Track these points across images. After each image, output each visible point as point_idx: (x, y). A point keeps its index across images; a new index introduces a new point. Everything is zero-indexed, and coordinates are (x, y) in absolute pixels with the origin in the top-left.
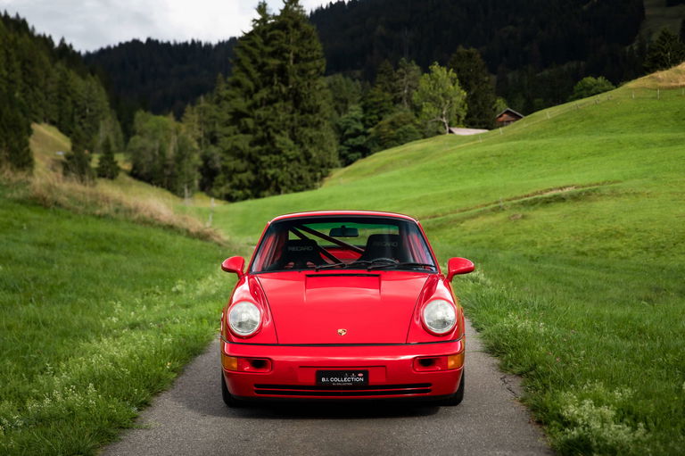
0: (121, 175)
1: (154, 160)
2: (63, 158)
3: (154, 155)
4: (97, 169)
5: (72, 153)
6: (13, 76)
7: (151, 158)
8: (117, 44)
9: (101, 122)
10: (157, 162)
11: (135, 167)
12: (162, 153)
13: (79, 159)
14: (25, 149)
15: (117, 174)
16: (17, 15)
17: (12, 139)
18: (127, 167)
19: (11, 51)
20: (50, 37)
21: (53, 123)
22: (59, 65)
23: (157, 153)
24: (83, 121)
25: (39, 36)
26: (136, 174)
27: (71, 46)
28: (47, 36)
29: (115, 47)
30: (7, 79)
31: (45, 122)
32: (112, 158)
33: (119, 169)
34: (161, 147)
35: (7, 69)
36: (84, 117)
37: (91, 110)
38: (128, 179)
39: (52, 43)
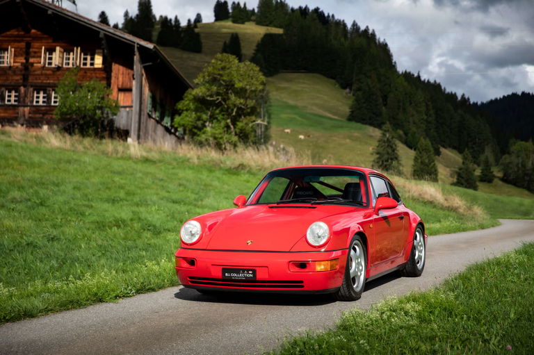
0: (496, 180)
1: (518, 171)
2: (457, 170)
3: (518, 167)
4: (479, 176)
5: (463, 166)
6: (430, 119)
7: (516, 169)
8: (502, 97)
9: (486, 147)
10: (520, 172)
11: (505, 175)
12: (524, 166)
13: (467, 170)
14: (433, 164)
15: (493, 180)
16: (435, 81)
17: (425, 157)
18: (500, 175)
19: (429, 103)
20: (455, 94)
21: (454, 148)
22: (460, 111)
23: (520, 165)
24: (474, 146)
25: (448, 93)
26: (505, 180)
27: (469, 99)
28: (453, 93)
29: (500, 98)
30: (426, 121)
31: (450, 147)
32: (490, 169)
33: (494, 176)
34: (523, 162)
35: (427, 115)
36: (474, 144)
37: (479, 139)
38: (500, 183)
39: (457, 98)
